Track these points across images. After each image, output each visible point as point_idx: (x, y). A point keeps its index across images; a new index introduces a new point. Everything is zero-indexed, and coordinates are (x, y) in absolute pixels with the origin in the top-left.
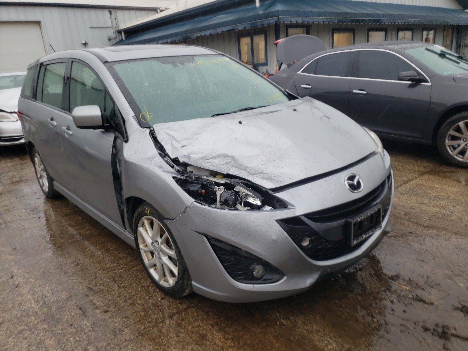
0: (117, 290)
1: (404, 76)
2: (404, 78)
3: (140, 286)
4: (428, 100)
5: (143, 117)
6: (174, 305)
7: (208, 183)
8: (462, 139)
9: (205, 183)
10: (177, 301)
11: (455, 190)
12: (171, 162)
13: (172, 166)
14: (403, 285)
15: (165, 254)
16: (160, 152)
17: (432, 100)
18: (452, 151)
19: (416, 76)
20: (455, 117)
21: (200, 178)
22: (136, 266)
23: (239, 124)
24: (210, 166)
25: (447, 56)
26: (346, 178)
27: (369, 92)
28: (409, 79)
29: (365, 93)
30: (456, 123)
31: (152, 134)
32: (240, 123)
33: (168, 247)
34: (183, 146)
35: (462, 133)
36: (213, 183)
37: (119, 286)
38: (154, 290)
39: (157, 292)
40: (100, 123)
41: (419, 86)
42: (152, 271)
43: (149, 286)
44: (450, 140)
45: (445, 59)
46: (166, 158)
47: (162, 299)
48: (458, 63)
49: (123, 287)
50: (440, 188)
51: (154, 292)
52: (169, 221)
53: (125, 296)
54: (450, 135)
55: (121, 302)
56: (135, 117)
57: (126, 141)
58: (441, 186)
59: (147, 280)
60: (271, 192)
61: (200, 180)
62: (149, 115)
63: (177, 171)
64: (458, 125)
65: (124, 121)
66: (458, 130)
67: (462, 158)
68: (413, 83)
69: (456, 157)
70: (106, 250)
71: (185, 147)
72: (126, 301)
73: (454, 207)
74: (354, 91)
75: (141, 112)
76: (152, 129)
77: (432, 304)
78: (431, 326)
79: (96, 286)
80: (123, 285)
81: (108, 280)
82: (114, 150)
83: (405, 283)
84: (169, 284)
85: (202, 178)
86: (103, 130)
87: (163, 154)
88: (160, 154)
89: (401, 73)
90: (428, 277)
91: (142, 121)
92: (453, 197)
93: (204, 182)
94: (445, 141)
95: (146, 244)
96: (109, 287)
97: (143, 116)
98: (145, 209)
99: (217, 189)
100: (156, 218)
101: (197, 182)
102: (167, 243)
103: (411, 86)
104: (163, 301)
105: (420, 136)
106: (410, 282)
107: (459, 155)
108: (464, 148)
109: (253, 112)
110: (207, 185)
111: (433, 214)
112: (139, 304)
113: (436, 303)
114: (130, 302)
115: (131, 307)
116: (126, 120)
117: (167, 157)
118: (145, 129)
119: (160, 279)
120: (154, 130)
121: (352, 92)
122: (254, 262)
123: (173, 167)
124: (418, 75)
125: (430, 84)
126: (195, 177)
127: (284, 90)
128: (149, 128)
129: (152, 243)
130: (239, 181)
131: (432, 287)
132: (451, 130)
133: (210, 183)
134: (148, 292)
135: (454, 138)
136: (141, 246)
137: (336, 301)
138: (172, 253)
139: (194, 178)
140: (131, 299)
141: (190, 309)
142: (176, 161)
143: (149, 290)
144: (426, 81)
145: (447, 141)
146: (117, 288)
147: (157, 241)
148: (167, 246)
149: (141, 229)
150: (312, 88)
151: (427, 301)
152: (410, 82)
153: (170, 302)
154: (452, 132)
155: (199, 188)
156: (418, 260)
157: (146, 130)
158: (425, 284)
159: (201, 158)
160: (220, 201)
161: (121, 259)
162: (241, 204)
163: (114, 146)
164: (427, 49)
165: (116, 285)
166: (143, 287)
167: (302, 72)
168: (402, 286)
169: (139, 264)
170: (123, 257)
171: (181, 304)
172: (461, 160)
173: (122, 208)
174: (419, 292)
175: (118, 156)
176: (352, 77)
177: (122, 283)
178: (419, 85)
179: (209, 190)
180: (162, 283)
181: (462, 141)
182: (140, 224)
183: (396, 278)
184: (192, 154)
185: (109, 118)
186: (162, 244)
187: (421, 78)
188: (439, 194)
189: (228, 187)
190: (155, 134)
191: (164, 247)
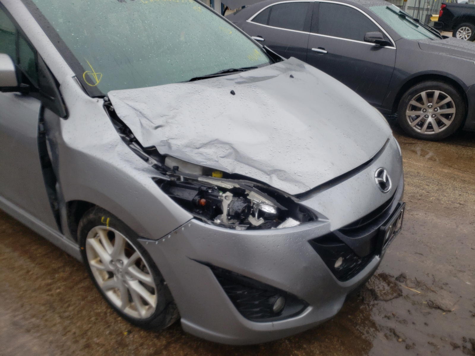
0: (59, 323)
1: (370, 37)
2: (370, 39)
3: (92, 313)
4: (393, 66)
5: (88, 78)
6: (148, 341)
7: (209, 188)
8: (422, 109)
9: (204, 188)
10: (151, 335)
11: (422, 165)
12: (142, 153)
13: (146, 158)
14: (412, 288)
15: (133, 277)
16: (122, 135)
17: (398, 66)
18: (411, 122)
19: (381, 38)
20: (418, 86)
21: (193, 180)
22: (81, 281)
23: (232, 95)
24: (204, 160)
25: (407, 18)
26: (376, 175)
27: (330, 52)
28: (374, 40)
29: (325, 52)
30: (419, 93)
31: (108, 107)
32: (233, 93)
33: (139, 270)
34: (157, 128)
35: (423, 104)
36: (216, 188)
37: (61, 317)
38: (115, 319)
39: (119, 322)
40: (14, 83)
41: (382, 49)
42: (111, 295)
43: (106, 313)
44: (410, 110)
45: (405, 21)
46: (133, 145)
47: (130, 332)
48: (417, 27)
49: (68, 317)
50: (407, 162)
51: (115, 323)
52: (147, 242)
53: (75, 333)
54: (411, 105)
55: (69, 343)
56: (76, 77)
57: (66, 117)
58: (407, 160)
59: (101, 304)
60: (296, 200)
61: (195, 182)
62: (97, 75)
63: (155, 167)
64: (420, 95)
65: (58, 85)
66: (420, 100)
67: (420, 130)
68: (376, 45)
69: (414, 128)
70: (30, 257)
71: (159, 129)
72: (76, 342)
73: (427, 185)
74: (313, 49)
75: (84, 71)
76: (106, 98)
77: (450, 311)
78: (460, 343)
79: (24, 319)
80: (67, 314)
81: (43, 308)
82: (42, 126)
83: (413, 285)
84: (140, 314)
85: (197, 181)
86: (18, 93)
87: (128, 139)
88: (123, 139)
89: (368, 33)
90: (433, 275)
91: (87, 84)
92: (422, 174)
93: (202, 186)
94: (405, 111)
95: (99, 259)
96: (46, 320)
97: (87, 76)
98: (100, 218)
99: (223, 198)
100: (120, 232)
101: (189, 186)
102: (138, 264)
103: (374, 48)
104: (131, 336)
105: (381, 104)
106: (418, 284)
107: (417, 126)
108: (423, 119)
109: (241, 77)
110: (207, 192)
111: (411, 195)
112: (98, 344)
113: (453, 310)
114: (82, 342)
115: (87, 350)
116: (60, 82)
117: (133, 143)
118: (96, 100)
119: (124, 306)
120: (109, 100)
121: (311, 50)
122: (274, 295)
123: (147, 160)
124: (384, 37)
125: (395, 48)
126: (185, 178)
127: (262, 46)
128: (102, 97)
129: (112, 261)
130: (252, 184)
131: (442, 288)
132: (413, 99)
133: (212, 187)
134: (107, 322)
135: (414, 108)
136: (93, 263)
137: (349, 316)
138: (148, 279)
139: (182, 180)
140: (83, 338)
141: (173, 345)
142: (152, 151)
143: (107, 319)
144: (390, 44)
145: (407, 111)
146: (58, 320)
147: (119, 261)
148: (136, 268)
149: (92, 241)
150: (264, 41)
151: (444, 307)
152: (373, 44)
153: (141, 337)
154: (413, 102)
155: (196, 196)
156: (416, 253)
157: (98, 101)
158: (433, 284)
159: (187, 146)
160: (228, 215)
161: (55, 271)
162: (254, 216)
163: (42, 119)
164: (388, 8)
165: (56, 316)
166: (98, 314)
167: (252, 20)
168: (410, 289)
169: (85, 279)
170: (59, 268)
171: (158, 337)
172: (419, 131)
173: (56, 207)
174: (431, 296)
175: (48, 135)
176: (310, 32)
177: (65, 312)
178: (382, 47)
179: (211, 199)
180: (128, 311)
181: (421, 112)
182: (90, 233)
183: (402, 277)
184: (172, 139)
185: (27, 75)
186: (129, 265)
187: (386, 41)
188: (408, 170)
189: (238, 193)
190: (111, 107)
191: (133, 270)
